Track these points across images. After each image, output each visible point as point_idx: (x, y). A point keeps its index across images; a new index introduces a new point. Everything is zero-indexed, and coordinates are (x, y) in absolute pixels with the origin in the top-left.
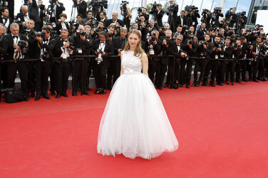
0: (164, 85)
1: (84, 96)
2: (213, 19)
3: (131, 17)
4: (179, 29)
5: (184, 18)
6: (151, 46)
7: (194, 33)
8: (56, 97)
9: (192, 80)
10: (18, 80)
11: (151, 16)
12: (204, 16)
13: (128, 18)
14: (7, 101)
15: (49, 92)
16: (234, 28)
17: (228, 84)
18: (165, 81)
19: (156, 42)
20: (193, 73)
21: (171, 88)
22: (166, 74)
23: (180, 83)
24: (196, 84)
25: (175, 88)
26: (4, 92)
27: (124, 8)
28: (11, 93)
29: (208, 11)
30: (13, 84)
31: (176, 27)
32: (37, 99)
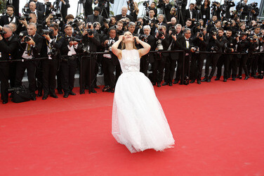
0: (173, 81)
1: (92, 94)
2: (223, 11)
3: (138, 12)
4: (189, 23)
5: (193, 11)
6: (160, 41)
7: (204, 26)
8: (64, 97)
9: (203, 75)
10: (25, 79)
11: (158, 10)
12: (214, 9)
13: (135, 12)
14: (15, 101)
15: (56, 91)
16: (245, 20)
17: (241, 78)
18: (174, 77)
19: (164, 37)
20: (204, 68)
21: (181, 84)
22: (176, 69)
23: (190, 79)
24: (207, 79)
25: (185, 84)
26: (11, 92)
27: (131, 3)
28: (18, 92)
29: (217, 3)
30: (20, 83)
31: (186, 21)
32: (44, 98)
